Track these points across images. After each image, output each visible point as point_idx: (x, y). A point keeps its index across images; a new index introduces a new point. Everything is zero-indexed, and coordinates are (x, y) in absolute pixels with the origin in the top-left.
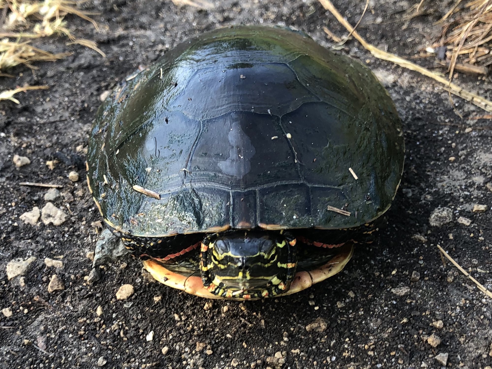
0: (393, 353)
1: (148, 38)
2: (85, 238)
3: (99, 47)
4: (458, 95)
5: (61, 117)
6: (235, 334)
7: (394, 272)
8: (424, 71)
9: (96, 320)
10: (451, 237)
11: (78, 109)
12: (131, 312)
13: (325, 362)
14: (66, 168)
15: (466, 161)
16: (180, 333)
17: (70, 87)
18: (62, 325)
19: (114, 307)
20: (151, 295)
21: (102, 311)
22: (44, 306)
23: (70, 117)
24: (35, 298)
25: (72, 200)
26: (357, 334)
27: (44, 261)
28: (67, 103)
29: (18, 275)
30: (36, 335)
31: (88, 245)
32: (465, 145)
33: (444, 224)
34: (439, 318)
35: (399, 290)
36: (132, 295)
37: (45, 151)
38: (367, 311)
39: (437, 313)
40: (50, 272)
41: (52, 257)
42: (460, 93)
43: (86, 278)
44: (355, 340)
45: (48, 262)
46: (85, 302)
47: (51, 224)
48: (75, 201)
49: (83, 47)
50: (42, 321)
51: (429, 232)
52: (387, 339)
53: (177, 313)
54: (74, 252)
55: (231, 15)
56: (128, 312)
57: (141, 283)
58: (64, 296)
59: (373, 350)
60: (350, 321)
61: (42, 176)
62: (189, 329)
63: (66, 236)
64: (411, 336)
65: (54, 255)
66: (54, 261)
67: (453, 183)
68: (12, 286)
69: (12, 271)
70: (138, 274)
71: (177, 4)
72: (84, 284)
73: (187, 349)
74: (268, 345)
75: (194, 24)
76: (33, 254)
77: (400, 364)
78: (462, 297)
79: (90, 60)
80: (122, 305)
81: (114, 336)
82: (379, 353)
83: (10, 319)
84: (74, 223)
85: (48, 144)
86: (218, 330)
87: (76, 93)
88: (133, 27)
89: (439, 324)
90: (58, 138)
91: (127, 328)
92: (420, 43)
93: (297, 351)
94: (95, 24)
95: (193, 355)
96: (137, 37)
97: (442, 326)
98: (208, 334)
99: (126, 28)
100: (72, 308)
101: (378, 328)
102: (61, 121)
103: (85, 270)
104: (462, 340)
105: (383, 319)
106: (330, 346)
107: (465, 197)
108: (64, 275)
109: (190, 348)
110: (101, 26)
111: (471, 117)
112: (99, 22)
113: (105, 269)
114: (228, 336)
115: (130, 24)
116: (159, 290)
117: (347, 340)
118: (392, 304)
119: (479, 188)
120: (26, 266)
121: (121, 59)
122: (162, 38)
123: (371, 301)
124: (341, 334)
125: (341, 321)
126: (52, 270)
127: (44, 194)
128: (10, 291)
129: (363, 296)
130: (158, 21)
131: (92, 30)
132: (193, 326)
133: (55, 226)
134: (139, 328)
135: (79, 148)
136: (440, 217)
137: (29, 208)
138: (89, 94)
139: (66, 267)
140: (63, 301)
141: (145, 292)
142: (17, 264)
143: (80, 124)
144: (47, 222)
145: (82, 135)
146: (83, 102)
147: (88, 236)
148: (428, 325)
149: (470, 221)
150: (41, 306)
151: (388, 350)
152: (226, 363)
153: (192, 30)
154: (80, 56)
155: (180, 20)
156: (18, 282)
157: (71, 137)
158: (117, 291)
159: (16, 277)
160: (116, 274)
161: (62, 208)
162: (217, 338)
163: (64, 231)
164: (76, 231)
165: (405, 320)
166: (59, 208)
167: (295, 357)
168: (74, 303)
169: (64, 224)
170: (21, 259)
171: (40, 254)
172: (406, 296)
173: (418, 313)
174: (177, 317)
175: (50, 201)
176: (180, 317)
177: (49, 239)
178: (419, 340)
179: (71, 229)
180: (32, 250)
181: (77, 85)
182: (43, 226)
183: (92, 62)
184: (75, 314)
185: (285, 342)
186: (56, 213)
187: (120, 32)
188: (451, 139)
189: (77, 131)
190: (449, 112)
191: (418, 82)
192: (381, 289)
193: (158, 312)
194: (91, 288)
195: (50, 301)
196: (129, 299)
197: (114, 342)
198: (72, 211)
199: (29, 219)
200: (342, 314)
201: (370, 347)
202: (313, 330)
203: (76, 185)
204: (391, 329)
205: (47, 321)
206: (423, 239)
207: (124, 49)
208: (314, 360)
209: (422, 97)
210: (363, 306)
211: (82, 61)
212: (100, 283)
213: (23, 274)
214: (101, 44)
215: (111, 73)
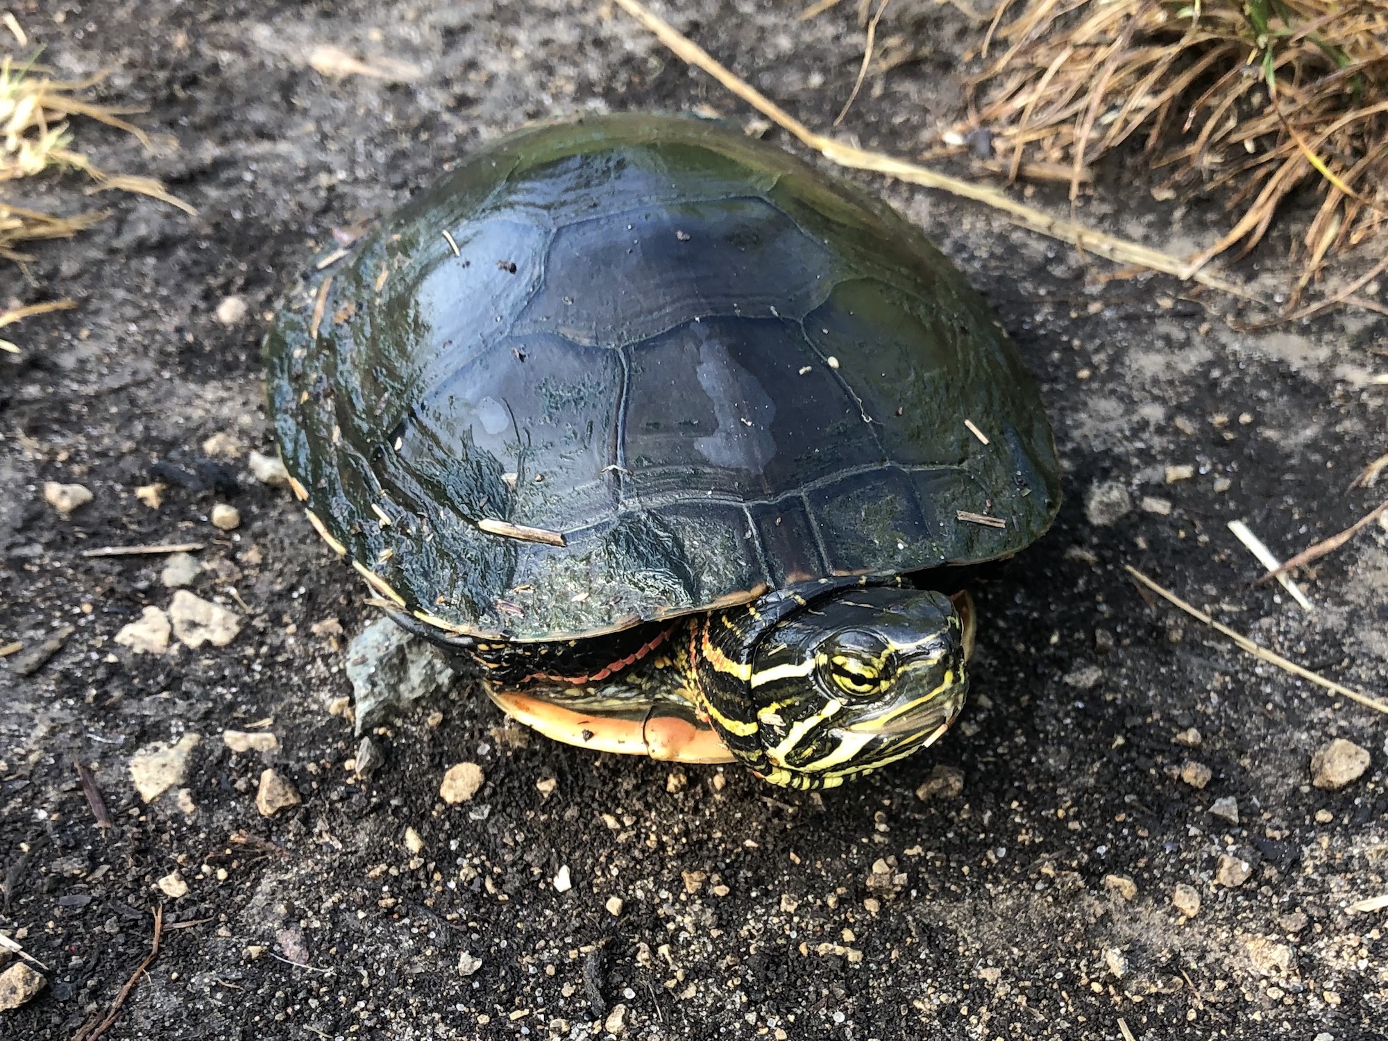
0: (1121, 817)
1: (286, 159)
2: (309, 667)
3: (170, 192)
4: (1047, 233)
5: (134, 373)
6: (762, 836)
7: (1055, 639)
8: (959, 187)
9: (413, 865)
10: (1142, 543)
11: (171, 349)
12: (492, 831)
13: (984, 863)
14: (193, 499)
15: (1112, 375)
16: (634, 858)
17: (129, 297)
18: (331, 892)
19: (447, 825)
20: (529, 778)
21: (422, 838)
22: (264, 853)
23: (158, 373)
24: (234, 837)
25: (239, 576)
26: (1031, 787)
27: (221, 740)
28: (139, 338)
29: (171, 786)
30: (272, 930)
31: (323, 682)
32: (1098, 342)
33: (1120, 519)
34: (1185, 722)
35: (1078, 676)
36: (482, 788)
37: (122, 464)
38: (1032, 733)
39: (1176, 712)
40: (246, 766)
41: (238, 725)
42: (1049, 228)
43: (348, 765)
44: (1032, 803)
45: (237, 740)
46: (368, 825)
47: (207, 645)
48: (245, 577)
49: (131, 195)
50: (273, 893)
51: (1095, 540)
52: (1096, 789)
53: (608, 812)
54: (291, 705)
55: (471, 91)
56: (486, 831)
57: (493, 752)
58: (307, 820)
59: (1076, 817)
60: (1006, 762)
61: (134, 527)
62: (652, 842)
63: (257, 667)
64: (1144, 773)
65: (244, 721)
66: (253, 738)
67: (1104, 426)
68: (161, 817)
69: (149, 779)
70: (476, 734)
71: (327, 73)
72: (350, 781)
73: (664, 894)
74: (848, 847)
75: (389, 118)
76: (187, 728)
77: (1142, 838)
78: (1214, 670)
79: (162, 227)
80: (463, 815)
81: (474, 895)
82: (1091, 821)
83: (187, 900)
84: (263, 634)
85: (127, 446)
86: (719, 835)
87: (154, 311)
88: (239, 135)
89: (1192, 736)
90: (147, 428)
91: (497, 870)
92: (923, 125)
93: (917, 850)
94: (140, 135)
95: (684, 904)
96: (257, 160)
97: (1199, 740)
98: (701, 849)
99: (224, 140)
100: (340, 846)
101: (1069, 768)
102: (139, 384)
103: (341, 744)
104: (1246, 762)
105: (1070, 746)
106: (981, 823)
107: (1140, 453)
108: (287, 766)
109: (669, 890)
110: (156, 138)
111: (1088, 278)
112: (147, 129)
113: (389, 734)
114: (749, 843)
115: (229, 128)
116: (544, 763)
117: (1015, 804)
118: (1077, 709)
119: (1160, 430)
120: (182, 761)
121: (237, 215)
122: (321, 157)
123: (1029, 711)
124: (1000, 795)
125: (986, 764)
126: (251, 762)
127: (159, 572)
128: (160, 830)
129: (1009, 701)
130: (297, 118)
131: (138, 150)
132: (658, 836)
133: (217, 648)
134: (529, 865)
135: (210, 446)
136: (1107, 505)
137: (133, 613)
138: (188, 309)
139: (288, 745)
140: (310, 833)
141: (509, 774)
142: (157, 760)
143: (192, 386)
144: (193, 640)
145: (207, 411)
146: (179, 330)
147: (314, 660)
148: (1168, 742)
149: (1168, 504)
150: (257, 855)
151: (1108, 812)
152: (768, 907)
153: (389, 134)
154: (132, 217)
155: (352, 110)
156: (174, 804)
157: (181, 421)
158: (440, 783)
159: (165, 792)
160: (421, 742)
161: (218, 599)
162: (725, 855)
163: (245, 657)
164: (278, 654)
165: (1120, 741)
166: (210, 600)
167: (917, 863)
168: (339, 831)
169: (239, 639)
170: (159, 744)
171: (207, 724)
172: (1098, 685)
173: (1139, 721)
174: (611, 822)
175: (183, 587)
176: (619, 819)
177: (214, 683)
178: (1163, 778)
179: (264, 650)
180: (180, 716)
181: (147, 290)
182: (187, 653)
183: (168, 230)
184: (353, 859)
185: (882, 834)
186: (209, 615)
187: (209, 151)
188: (1066, 330)
189: (189, 404)
190: (1039, 271)
191: (951, 213)
192: (1042, 679)
193: (561, 817)
194: (370, 789)
195: (274, 839)
196: (478, 797)
197: (477, 909)
198: (248, 603)
199: (143, 641)
200: (981, 750)
201: (1067, 810)
202: (934, 795)
203: (237, 538)
204: (1098, 764)
205: (285, 889)
206: (1089, 556)
207: (234, 192)
208: (961, 864)
209: (970, 244)
210: (1020, 723)
211: (142, 230)
212: (389, 772)
213: (181, 782)
214: (174, 183)
215: (224, 253)
